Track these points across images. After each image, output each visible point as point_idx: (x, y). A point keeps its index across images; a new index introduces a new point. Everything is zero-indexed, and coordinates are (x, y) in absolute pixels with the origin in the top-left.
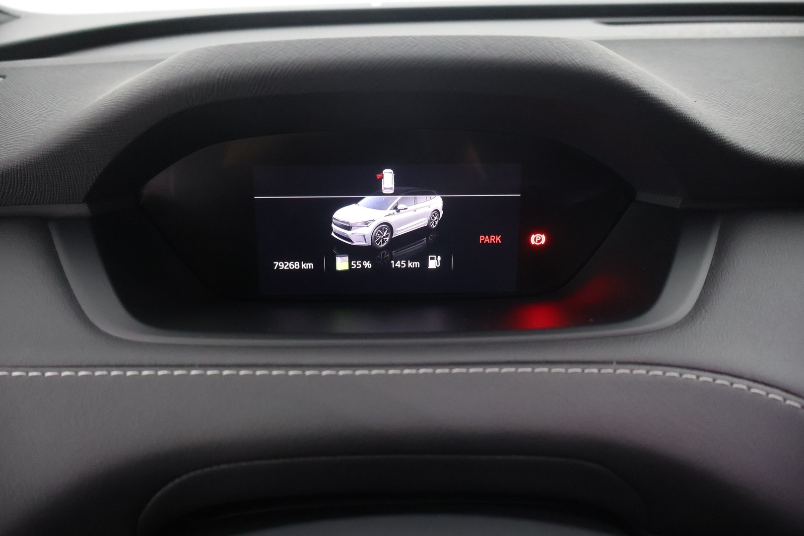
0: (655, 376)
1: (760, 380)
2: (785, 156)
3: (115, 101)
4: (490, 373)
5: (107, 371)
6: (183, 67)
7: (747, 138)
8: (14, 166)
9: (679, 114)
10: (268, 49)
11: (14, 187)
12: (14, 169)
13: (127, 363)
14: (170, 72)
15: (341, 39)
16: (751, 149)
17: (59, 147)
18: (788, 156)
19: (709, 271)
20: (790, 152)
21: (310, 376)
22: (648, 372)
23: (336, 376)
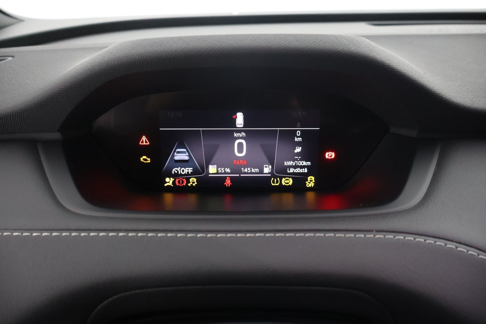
0: (399, 239)
1: (463, 242)
2: (480, 106)
3: (77, 72)
4: (298, 237)
5: (69, 233)
6: (117, 52)
7: (457, 95)
8: (17, 110)
9: (414, 81)
10: (167, 42)
11: (17, 122)
12: (17, 112)
13: (81, 228)
14: (110, 55)
15: (211, 36)
16: (458, 102)
17: (44, 99)
18: (482, 106)
19: (433, 176)
20: (483, 104)
21: (190, 237)
22: (394, 237)
23: (206, 237)
